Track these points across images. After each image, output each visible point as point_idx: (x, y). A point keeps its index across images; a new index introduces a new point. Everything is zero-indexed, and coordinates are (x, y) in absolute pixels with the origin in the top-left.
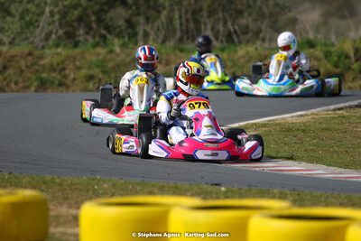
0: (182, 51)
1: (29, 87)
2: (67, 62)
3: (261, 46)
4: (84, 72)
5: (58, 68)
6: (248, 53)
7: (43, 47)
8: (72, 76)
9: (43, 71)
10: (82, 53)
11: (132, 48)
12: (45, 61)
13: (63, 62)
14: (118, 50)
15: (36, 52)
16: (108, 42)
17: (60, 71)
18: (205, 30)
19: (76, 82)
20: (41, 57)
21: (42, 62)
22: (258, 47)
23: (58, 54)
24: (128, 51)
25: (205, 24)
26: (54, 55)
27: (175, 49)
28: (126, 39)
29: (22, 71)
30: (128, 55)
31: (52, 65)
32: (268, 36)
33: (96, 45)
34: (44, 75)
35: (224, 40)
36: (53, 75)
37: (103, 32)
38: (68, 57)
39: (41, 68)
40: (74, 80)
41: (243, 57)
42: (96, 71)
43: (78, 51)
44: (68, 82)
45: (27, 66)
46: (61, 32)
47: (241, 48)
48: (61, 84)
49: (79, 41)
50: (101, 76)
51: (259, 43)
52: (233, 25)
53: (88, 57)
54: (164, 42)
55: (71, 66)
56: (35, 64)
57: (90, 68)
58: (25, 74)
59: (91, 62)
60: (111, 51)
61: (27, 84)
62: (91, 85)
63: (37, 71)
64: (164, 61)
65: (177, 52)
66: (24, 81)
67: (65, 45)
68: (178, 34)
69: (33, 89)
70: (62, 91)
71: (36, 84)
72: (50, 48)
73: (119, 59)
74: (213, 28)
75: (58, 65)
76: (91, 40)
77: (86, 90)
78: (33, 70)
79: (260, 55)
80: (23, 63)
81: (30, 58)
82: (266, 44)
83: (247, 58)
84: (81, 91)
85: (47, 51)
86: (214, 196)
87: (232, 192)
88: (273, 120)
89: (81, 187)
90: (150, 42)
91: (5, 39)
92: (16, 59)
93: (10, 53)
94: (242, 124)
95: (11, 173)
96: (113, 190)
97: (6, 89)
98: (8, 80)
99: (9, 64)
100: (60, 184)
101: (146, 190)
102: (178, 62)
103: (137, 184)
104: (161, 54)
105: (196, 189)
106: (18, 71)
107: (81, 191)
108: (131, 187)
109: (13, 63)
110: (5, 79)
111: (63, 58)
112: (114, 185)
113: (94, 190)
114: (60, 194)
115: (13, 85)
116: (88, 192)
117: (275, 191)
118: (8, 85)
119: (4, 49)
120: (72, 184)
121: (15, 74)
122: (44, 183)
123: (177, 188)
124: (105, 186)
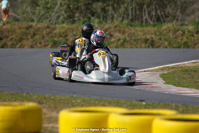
0: (132, 26)
1: (47, 46)
2: (68, 32)
3: (176, 23)
5: (63, 35)
6: (168, 27)
7: (56, 24)
8: (71, 40)
9: (55, 37)
10: (77, 27)
11: (104, 24)
12: (57, 31)
13: (66, 32)
14: (96, 25)
15: (51, 26)
16: (91, 21)
17: (64, 37)
18: (145, 14)
20: (54, 29)
21: (55, 32)
22: (174, 24)
23: (63, 27)
24: (102, 26)
25: (145, 11)
26: (61, 28)
28: (101, 19)
29: (44, 37)
30: (102, 28)
31: (60, 33)
32: (180, 19)
33: (85, 22)
34: (56, 39)
35: (155, 20)
36: (61, 39)
37: (89, 15)
38: (69, 29)
39: (54, 35)
41: (166, 30)
43: (74, 26)
44: (69, 43)
45: (46, 33)
46: (65, 15)
47: (165, 25)
49: (75, 20)
51: (175, 21)
52: (160, 12)
53: (79, 29)
54: (122, 21)
55: (71, 34)
56: (51, 32)
58: (45, 38)
61: (46, 44)
63: (52, 36)
64: (122, 32)
65: (129, 26)
66: (45, 42)
67: (67, 22)
68: (130, 17)
69: (50, 46)
71: (51, 44)
72: (59, 24)
74: (149, 14)
75: (63, 33)
76: (82, 19)
78: (50, 36)
79: (175, 29)
80: (44, 32)
81: (48, 30)
82: (179, 23)
83: (168, 30)
85: (57, 26)
86: (139, 107)
87: (149, 105)
88: (178, 65)
89: (65, 101)
90: (115, 21)
91: (35, 19)
92: (41, 30)
93: (37, 27)
94: (160, 67)
95: (28, 93)
96: (83, 103)
97: (35, 46)
98: (36, 41)
99: (36, 32)
100: (54, 100)
101: (101, 103)
102: (130, 32)
103: (96, 100)
104: (120, 28)
105: (129, 103)
106: (41, 37)
107: (65, 103)
108: (93, 101)
109: (39, 32)
110: (34, 41)
111: (66, 29)
112: (83, 101)
113: (72, 103)
114: (53, 105)
115: (38, 44)
116: (69, 104)
117: (173, 105)
118: (36, 44)
119: (34, 24)
120: (60, 100)
121: (39, 38)
122: (45, 99)
123: (118, 102)
124: (79, 101)
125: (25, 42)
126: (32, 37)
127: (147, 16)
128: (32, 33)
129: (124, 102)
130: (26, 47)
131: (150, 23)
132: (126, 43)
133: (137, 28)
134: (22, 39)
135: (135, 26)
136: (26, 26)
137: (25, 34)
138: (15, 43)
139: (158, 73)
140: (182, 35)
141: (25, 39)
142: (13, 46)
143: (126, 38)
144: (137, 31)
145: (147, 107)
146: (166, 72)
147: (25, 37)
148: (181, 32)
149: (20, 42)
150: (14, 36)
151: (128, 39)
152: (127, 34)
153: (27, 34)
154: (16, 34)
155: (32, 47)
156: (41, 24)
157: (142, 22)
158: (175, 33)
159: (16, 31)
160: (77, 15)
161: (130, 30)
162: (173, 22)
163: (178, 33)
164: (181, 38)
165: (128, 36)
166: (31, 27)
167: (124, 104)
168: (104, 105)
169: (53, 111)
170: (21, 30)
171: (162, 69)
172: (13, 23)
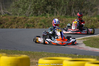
0: (66, 17)
2: (35, 20)
3: (88, 16)
4: (39, 23)
7: (28, 16)
8: (36, 24)
9: (28, 23)
10: (39, 18)
11: (53, 17)
12: (29, 20)
13: (34, 20)
14: (49, 17)
15: (26, 17)
16: (46, 15)
17: (33, 23)
18: (73, 12)
19: (37, 26)
20: (28, 19)
21: (28, 20)
22: (87, 17)
23: (32, 18)
25: (73, 10)
26: (31, 18)
27: (64, 17)
28: (51, 14)
29: (22, 23)
30: (51, 18)
31: (31, 21)
32: (90, 14)
33: (43, 16)
34: (29, 24)
36: (31, 24)
37: (45, 12)
38: (35, 19)
39: (28, 22)
40: (37, 25)
42: (43, 23)
43: (38, 17)
44: (35, 26)
45: (24, 21)
46: (33, 12)
48: (33, 26)
49: (38, 15)
50: (44, 24)
51: (87, 15)
52: (80, 10)
53: (40, 19)
54: (61, 15)
55: (36, 21)
56: (26, 21)
57: (41, 22)
58: (23, 24)
59: (41, 20)
60: (47, 17)
62: (41, 27)
63: (27, 23)
64: (61, 20)
65: (65, 18)
66: (23, 25)
67: (34, 16)
68: (65, 13)
70: (33, 28)
71: (26, 26)
72: (30, 16)
73: (49, 19)
74: (75, 12)
75: (32, 21)
76: (41, 14)
77: (40, 28)
79: (87, 19)
80: (23, 20)
81: (25, 19)
82: (89, 16)
84: (38, 28)
85: (29, 17)
86: (75, 57)
87: (80, 56)
88: (91, 37)
89: (39, 54)
90: (58, 15)
91: (18, 14)
92: (21, 19)
93: (19, 18)
94: (83, 38)
95: (19, 50)
96: (47, 55)
97: (18, 27)
98: (19, 25)
99: (19, 21)
100: (33, 54)
101: (56, 55)
102: (65, 20)
103: (54, 54)
104: (61, 18)
105: (70, 55)
106: (21, 23)
107: (39, 55)
108: (52, 54)
109: (20, 20)
110: (18, 25)
111: (34, 19)
112: (48, 54)
113: (42, 55)
114: (33, 56)
115: (20, 27)
116: (41, 56)
117: (92, 56)
118: (19, 26)
119: (18, 16)
120: (36, 54)
121: (20, 23)
122: (29, 53)
123: (65, 55)
124: (45, 54)
125: (13, 25)
126: (17, 23)
127: (74, 12)
128: (17, 21)
129: (68, 55)
130: (14, 28)
131: (75, 16)
132: (63, 26)
133: (69, 19)
134: (12, 24)
135: (68, 18)
136: (14, 17)
137: (13, 22)
138: (8, 26)
139: (82, 40)
140: (91, 22)
141: (13, 24)
142: (7, 27)
143: (63, 23)
144: (69, 20)
145: (79, 57)
146: (86, 40)
147: (13, 23)
148: (90, 20)
149: (11, 25)
150: (8, 23)
151: (64, 24)
152: (64, 21)
153: (14, 22)
154: (9, 21)
155: (17, 28)
156: (21, 16)
157: (71, 15)
158: (88, 21)
159: (9, 20)
160: (39, 12)
161: (66, 19)
162: (86, 15)
163: (89, 21)
164: (90, 23)
165: (64, 22)
166: (16, 18)
167: (68, 56)
168: (58, 56)
169: (33, 59)
170: (11, 20)
171: (84, 39)
172: (7, 16)
